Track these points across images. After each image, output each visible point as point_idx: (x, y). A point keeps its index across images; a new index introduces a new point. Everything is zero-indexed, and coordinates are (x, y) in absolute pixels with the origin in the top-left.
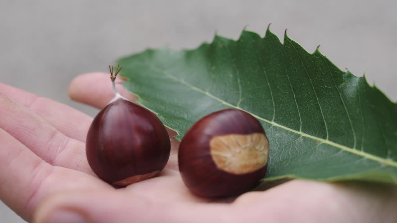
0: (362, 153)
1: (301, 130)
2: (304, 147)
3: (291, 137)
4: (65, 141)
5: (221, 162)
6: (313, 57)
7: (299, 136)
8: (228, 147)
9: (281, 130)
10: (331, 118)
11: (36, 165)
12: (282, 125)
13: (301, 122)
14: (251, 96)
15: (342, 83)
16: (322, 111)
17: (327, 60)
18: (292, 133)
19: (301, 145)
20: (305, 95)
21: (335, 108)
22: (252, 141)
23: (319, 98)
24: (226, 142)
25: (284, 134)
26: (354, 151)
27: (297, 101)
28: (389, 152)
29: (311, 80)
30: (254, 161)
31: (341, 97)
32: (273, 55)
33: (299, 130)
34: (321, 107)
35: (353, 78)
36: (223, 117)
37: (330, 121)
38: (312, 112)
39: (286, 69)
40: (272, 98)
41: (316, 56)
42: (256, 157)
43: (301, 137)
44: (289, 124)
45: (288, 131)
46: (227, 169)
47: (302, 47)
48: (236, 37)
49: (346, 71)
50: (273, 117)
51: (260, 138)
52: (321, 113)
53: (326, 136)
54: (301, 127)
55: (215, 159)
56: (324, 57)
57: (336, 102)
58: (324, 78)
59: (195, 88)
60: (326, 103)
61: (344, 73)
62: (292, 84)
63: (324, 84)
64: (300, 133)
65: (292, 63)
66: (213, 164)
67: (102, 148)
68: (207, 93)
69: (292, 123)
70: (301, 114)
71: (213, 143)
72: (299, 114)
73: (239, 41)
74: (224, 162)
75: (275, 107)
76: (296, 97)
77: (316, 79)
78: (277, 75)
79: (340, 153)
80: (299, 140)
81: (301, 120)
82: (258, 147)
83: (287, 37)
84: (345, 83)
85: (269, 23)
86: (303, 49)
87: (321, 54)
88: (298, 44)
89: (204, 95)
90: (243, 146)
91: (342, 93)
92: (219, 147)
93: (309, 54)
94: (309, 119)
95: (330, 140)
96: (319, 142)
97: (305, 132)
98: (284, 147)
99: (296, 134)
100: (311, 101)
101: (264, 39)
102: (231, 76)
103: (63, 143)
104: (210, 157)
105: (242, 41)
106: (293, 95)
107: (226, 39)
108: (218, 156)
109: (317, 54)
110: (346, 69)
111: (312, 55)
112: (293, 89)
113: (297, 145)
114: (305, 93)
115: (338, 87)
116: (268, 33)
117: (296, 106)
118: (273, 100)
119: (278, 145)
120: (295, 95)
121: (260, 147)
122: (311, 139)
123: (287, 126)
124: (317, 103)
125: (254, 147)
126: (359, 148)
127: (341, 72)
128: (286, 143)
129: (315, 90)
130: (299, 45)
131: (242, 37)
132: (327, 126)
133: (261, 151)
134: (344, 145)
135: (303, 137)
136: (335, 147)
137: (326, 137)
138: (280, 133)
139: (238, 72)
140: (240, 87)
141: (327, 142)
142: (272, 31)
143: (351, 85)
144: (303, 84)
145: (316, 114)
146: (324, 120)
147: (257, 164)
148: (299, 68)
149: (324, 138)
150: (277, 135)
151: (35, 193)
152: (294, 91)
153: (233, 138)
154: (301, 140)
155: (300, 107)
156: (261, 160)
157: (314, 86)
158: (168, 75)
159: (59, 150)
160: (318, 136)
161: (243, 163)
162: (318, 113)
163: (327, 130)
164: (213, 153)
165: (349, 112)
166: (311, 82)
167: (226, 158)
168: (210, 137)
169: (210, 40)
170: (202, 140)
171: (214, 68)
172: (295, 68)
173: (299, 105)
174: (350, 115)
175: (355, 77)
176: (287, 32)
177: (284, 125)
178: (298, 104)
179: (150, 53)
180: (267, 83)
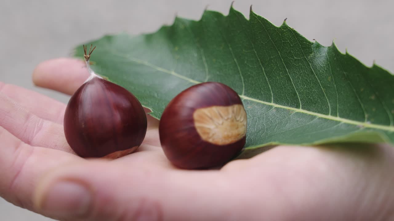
0: (338, 119)
1: (272, 101)
2: (278, 117)
3: (263, 108)
4: (40, 122)
5: (205, 133)
6: (280, 30)
7: (271, 107)
8: (211, 119)
9: (252, 102)
10: (303, 88)
11: (17, 146)
12: (252, 98)
13: (272, 94)
14: (218, 73)
15: (311, 53)
16: (293, 82)
17: (295, 31)
18: (264, 105)
19: (275, 115)
20: (274, 68)
21: (305, 78)
22: (233, 112)
23: (288, 70)
24: (209, 114)
25: (256, 107)
26: (330, 117)
27: (266, 74)
28: (366, 116)
29: (279, 52)
30: (235, 132)
31: (311, 67)
32: (238, 32)
33: (270, 101)
34: (292, 78)
35: (322, 48)
36: (203, 90)
37: (302, 91)
38: (283, 83)
39: (253, 44)
40: (239, 73)
41: (284, 29)
42: (237, 128)
43: (273, 108)
44: (260, 97)
45: (259, 103)
46: (211, 141)
47: (269, 21)
48: (197, 17)
49: (314, 42)
50: (242, 91)
51: (240, 109)
52: (292, 84)
53: (299, 105)
54: (272, 98)
55: (199, 131)
56: (291, 29)
57: (307, 72)
58: (292, 50)
59: (159, 69)
60: (297, 74)
61: (313, 43)
62: (259, 58)
63: (293, 55)
64: (272, 104)
65: (259, 37)
66: (197, 136)
67: (83, 126)
68: (173, 73)
69: (263, 96)
70: (271, 87)
71: (196, 115)
72: (270, 86)
73: (201, 21)
74: (208, 133)
75: (244, 82)
76: (264, 70)
77: (284, 51)
78: (244, 50)
79: (315, 120)
80: (272, 111)
81: (272, 92)
82: (238, 119)
83: (253, 13)
84: (314, 53)
85: (232, 1)
86: (270, 23)
87: (288, 27)
88: (264, 19)
89: (170, 75)
90: (226, 118)
91: (312, 63)
92: (202, 119)
93: (277, 27)
94: (280, 90)
95: (303, 108)
96: (293, 111)
97: (276, 103)
98: (257, 119)
99: (268, 105)
100: (281, 73)
101: (228, 16)
102: (196, 55)
103: (38, 124)
104: (194, 129)
105: (204, 20)
106: (262, 69)
107: (187, 20)
108: (202, 128)
109: (285, 27)
110: (314, 40)
111: (280, 28)
112: (262, 62)
113: (271, 116)
114: (274, 66)
115: (307, 57)
116: (232, 10)
117: (266, 79)
118: (241, 75)
119: (251, 117)
120: (264, 69)
121: (241, 118)
122: (284, 109)
123: (258, 98)
124: (287, 75)
125: (236, 118)
126: (334, 114)
127: (309, 42)
128: (259, 114)
129: (284, 62)
130: (266, 20)
131: (203, 17)
132: (299, 96)
133: (241, 122)
134: (319, 112)
135: (275, 108)
136: (310, 115)
137: (300, 107)
138: (251, 106)
139: (202, 50)
140: (206, 65)
141: (301, 110)
142: (236, 8)
143: (320, 55)
144: (272, 57)
145: (287, 85)
146: (296, 90)
147: (239, 135)
148: (267, 42)
149: (298, 107)
150: (249, 108)
151: (19, 173)
152: (263, 64)
153: (215, 109)
154: (274, 111)
155: (270, 80)
156: (241, 130)
157: (282, 58)
158: (131, 57)
159: (35, 131)
160: (290, 106)
161: (226, 133)
162: (289, 84)
163: (300, 100)
164: (197, 125)
165: (320, 81)
166: (280, 54)
167: (209, 129)
168: (193, 110)
169: (170, 22)
170: (184, 113)
171: (177, 49)
172: (262, 42)
173: (269, 77)
174: (321, 83)
175: (323, 47)
176: (252, 8)
177: (255, 98)
178: (267, 77)
179: (108, 38)
180: (234, 60)
